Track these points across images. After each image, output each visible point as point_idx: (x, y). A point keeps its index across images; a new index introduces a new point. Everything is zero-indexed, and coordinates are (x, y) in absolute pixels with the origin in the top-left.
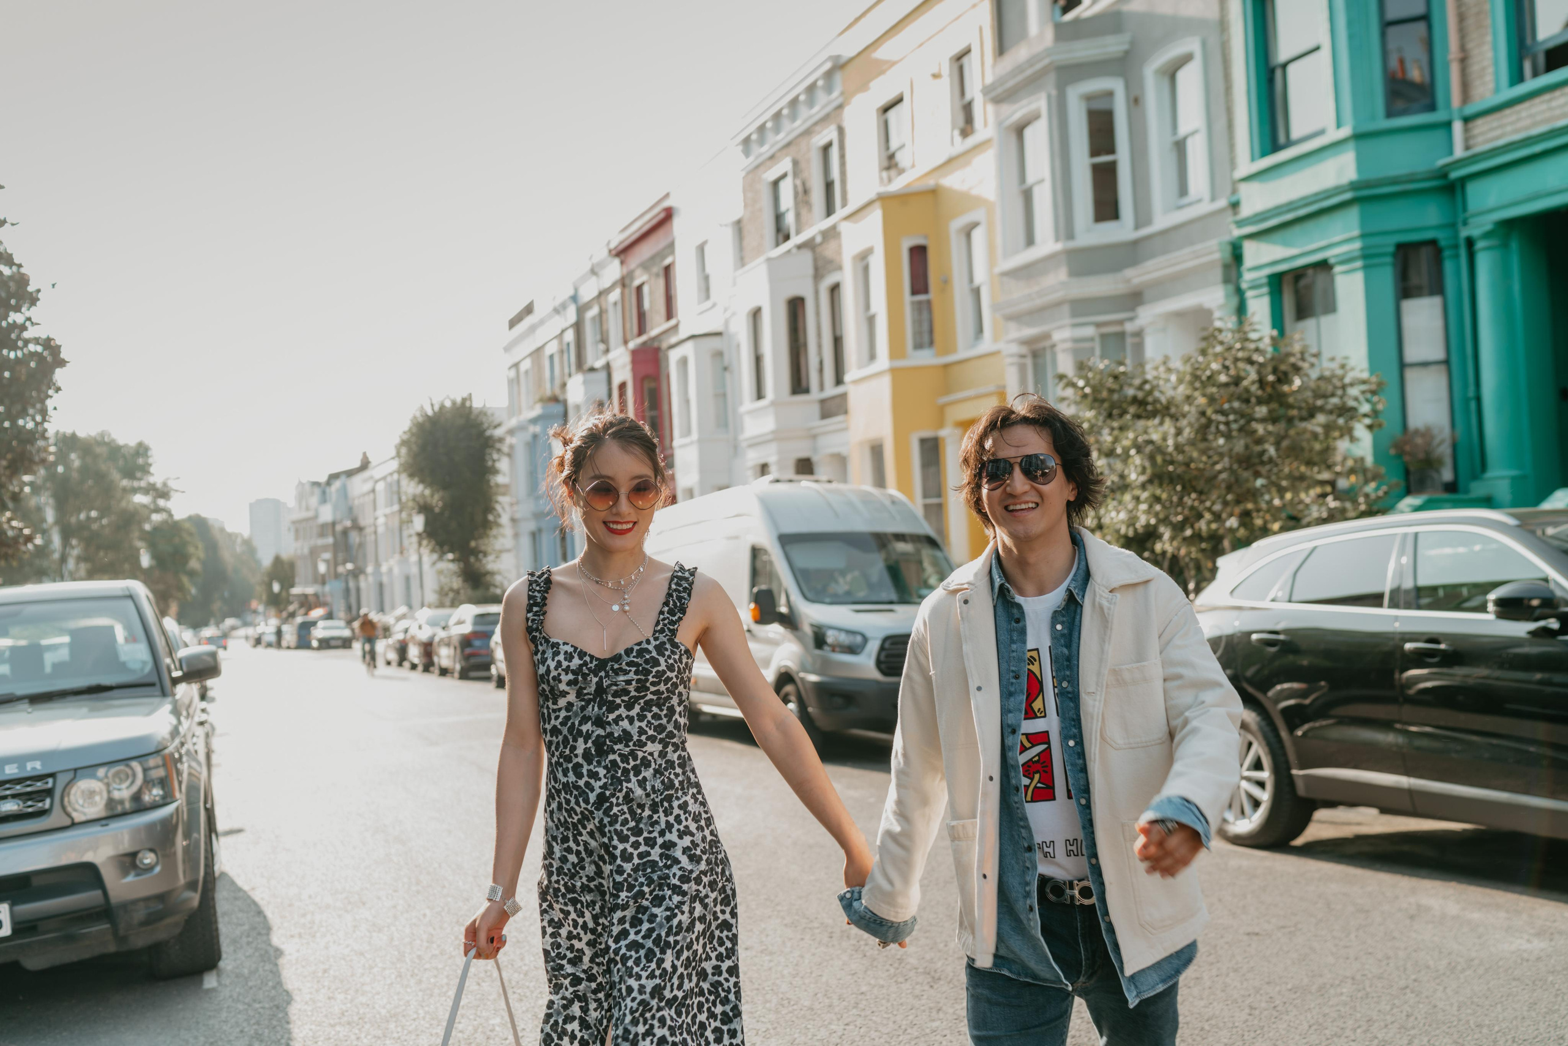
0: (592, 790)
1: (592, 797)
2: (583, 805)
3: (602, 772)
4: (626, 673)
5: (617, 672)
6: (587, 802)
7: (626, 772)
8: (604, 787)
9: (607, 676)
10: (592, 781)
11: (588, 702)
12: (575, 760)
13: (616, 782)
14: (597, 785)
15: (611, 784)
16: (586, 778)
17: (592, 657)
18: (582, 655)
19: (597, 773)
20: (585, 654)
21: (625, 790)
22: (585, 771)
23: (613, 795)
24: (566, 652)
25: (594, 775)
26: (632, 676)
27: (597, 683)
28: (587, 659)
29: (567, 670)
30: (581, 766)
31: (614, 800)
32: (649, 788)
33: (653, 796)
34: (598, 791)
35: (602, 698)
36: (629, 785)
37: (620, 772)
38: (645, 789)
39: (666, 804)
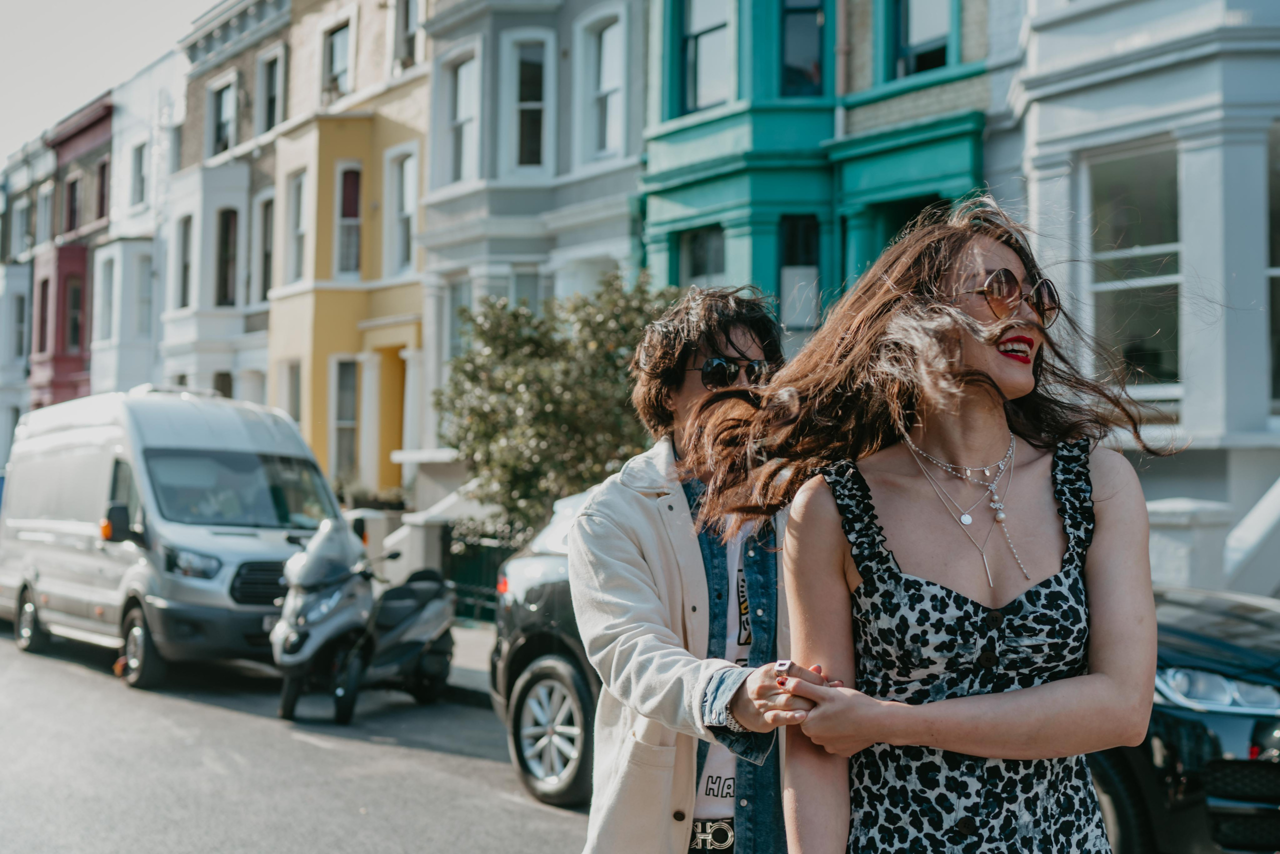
0: (950, 809)
1: (949, 821)
2: (927, 828)
3: (974, 785)
4: (1033, 633)
5: (1018, 632)
6: (937, 824)
7: (1012, 783)
8: (974, 809)
9: (1002, 637)
10: (952, 797)
11: (963, 675)
12: (927, 759)
13: (993, 801)
14: (961, 805)
15: (985, 806)
16: (942, 790)
17: (976, 606)
18: (961, 601)
19: (965, 785)
20: (965, 601)
21: (1004, 813)
22: (941, 778)
23: (984, 824)
24: (934, 598)
25: (961, 789)
26: (1041, 639)
27: (983, 648)
28: (969, 608)
29: (938, 626)
30: (938, 769)
31: (985, 832)
32: (1039, 811)
33: (1044, 825)
34: (962, 814)
35: (989, 671)
36: (1013, 807)
37: (1001, 785)
38: (1034, 814)
39: (1062, 839)
